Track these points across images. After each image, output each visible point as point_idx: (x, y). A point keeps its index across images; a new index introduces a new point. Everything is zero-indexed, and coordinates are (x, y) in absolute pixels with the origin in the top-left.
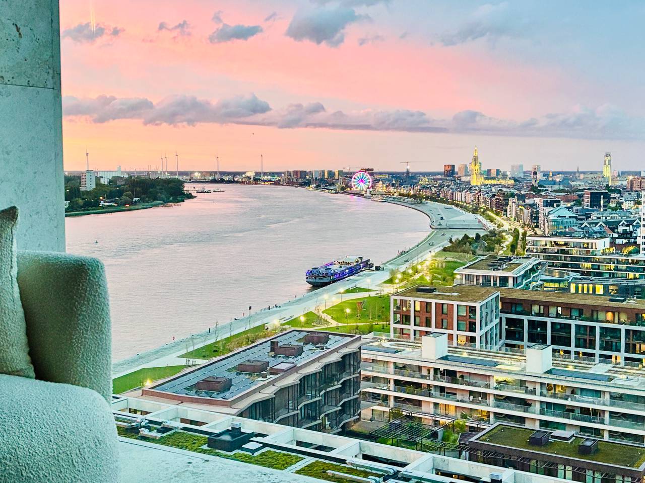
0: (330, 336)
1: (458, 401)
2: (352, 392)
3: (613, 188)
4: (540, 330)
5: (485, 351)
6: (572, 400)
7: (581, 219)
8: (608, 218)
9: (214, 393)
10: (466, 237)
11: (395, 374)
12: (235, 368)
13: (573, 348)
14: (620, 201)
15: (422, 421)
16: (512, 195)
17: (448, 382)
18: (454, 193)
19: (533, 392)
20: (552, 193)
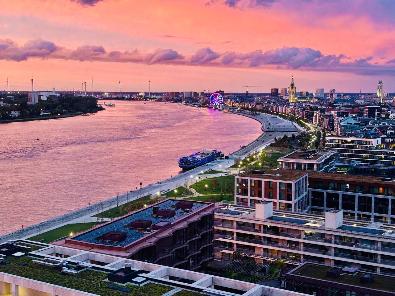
0: (194, 204)
1: (279, 247)
2: (208, 241)
3: (383, 105)
4: (335, 199)
5: (298, 214)
6: (355, 247)
7: (362, 125)
8: (380, 125)
9: (114, 242)
10: (285, 137)
11: (237, 228)
12: (129, 225)
13: (356, 212)
14: (388, 113)
15: (255, 260)
16: (317, 109)
17: (273, 234)
18: (278, 107)
19: (330, 242)
20: (343, 108)
